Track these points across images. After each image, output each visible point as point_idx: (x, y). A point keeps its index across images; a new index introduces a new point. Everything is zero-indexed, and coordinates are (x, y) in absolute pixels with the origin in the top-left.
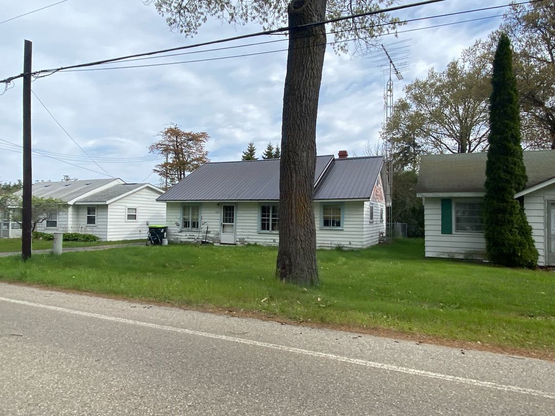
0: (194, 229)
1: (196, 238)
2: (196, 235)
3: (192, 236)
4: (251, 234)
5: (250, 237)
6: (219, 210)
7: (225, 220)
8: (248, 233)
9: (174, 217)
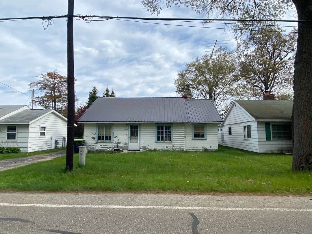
0: (108, 141)
1: (109, 147)
2: (109, 145)
3: (105, 146)
4: (150, 143)
5: (150, 145)
6: (127, 128)
7: (132, 135)
8: (148, 143)
9: (90, 133)
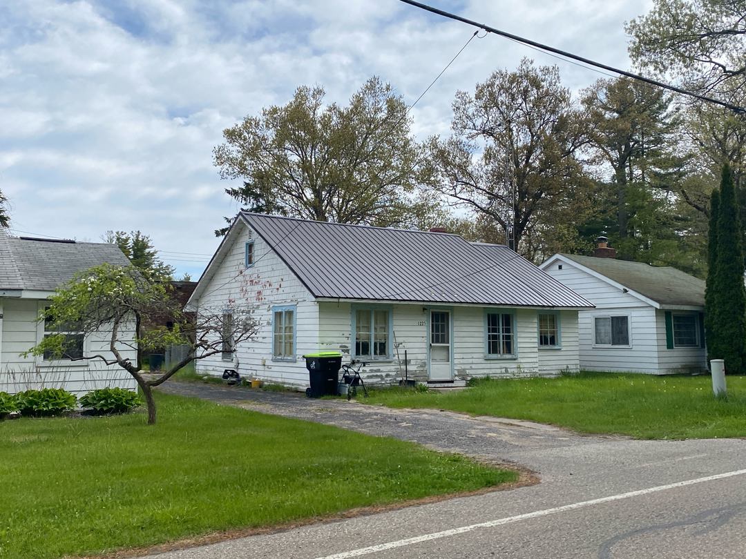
0: (381, 358)
1: (384, 374)
2: (385, 369)
3: (376, 371)
4: (475, 361)
5: (474, 366)
6: (424, 319)
7: (436, 339)
8: (470, 361)
9: (337, 334)
